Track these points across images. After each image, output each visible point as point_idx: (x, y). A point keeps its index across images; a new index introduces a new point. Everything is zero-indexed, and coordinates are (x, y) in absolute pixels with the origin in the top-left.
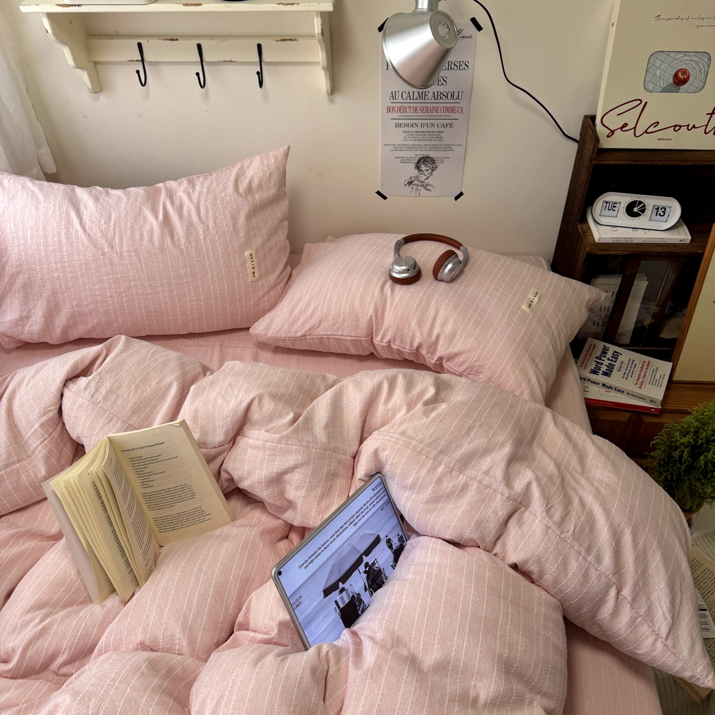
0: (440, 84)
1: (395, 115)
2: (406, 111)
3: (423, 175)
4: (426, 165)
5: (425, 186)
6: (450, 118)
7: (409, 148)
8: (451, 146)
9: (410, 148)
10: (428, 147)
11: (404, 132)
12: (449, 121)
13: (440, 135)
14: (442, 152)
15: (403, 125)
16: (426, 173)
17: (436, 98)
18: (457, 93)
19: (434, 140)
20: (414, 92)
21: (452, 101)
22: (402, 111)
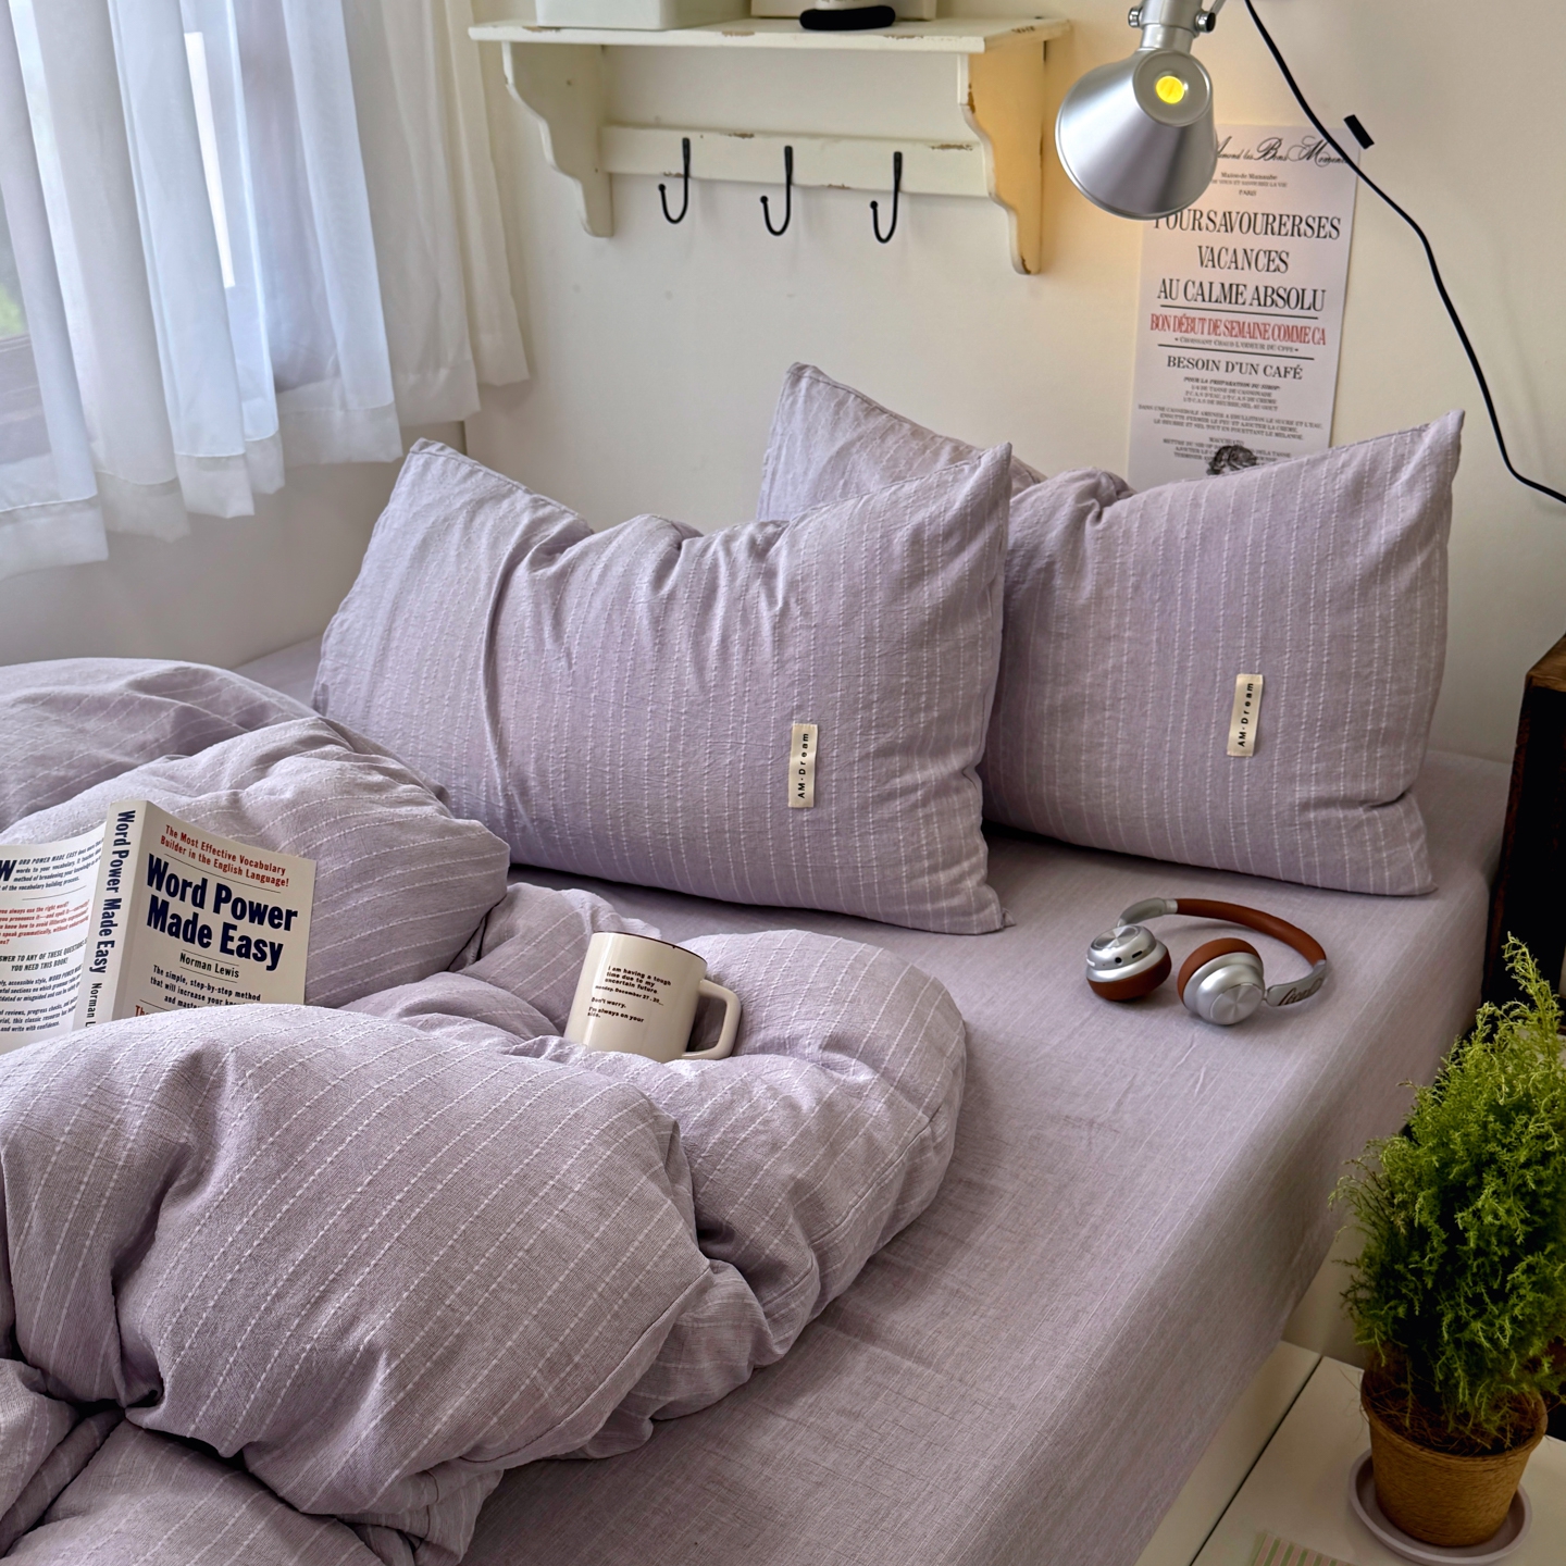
0: (1272, 267)
1: (1169, 336)
2: (1193, 329)
6: (1294, 354)
7: (1195, 419)
8: (1294, 426)
9: (1200, 420)
10: (1241, 421)
11: (1187, 379)
12: (1293, 363)
13: (1269, 395)
14: (1274, 438)
15: (1186, 362)
17: (1262, 303)
18: (1312, 293)
19: (1256, 407)
20: (1211, 283)
21: (1298, 312)
22: (1184, 328)
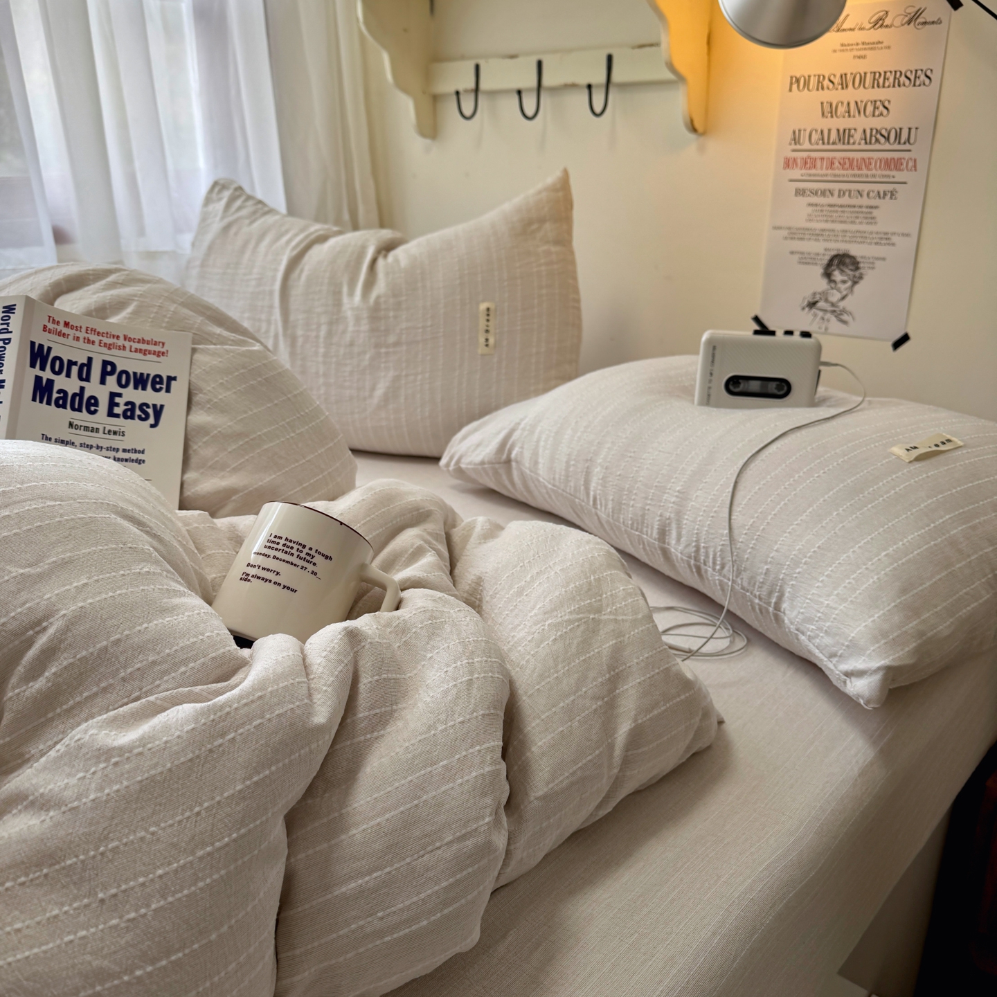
0: (877, 113)
1: (797, 173)
2: (815, 166)
3: (835, 291)
4: (842, 271)
5: (839, 314)
6: (892, 180)
7: (814, 235)
8: (889, 236)
9: (817, 235)
10: (848, 234)
11: (810, 205)
12: (889, 187)
13: (871, 213)
14: (874, 246)
15: (809, 193)
16: (843, 287)
17: (868, 141)
18: (907, 130)
19: (861, 223)
20: (829, 130)
21: (896, 147)
22: (808, 166)
